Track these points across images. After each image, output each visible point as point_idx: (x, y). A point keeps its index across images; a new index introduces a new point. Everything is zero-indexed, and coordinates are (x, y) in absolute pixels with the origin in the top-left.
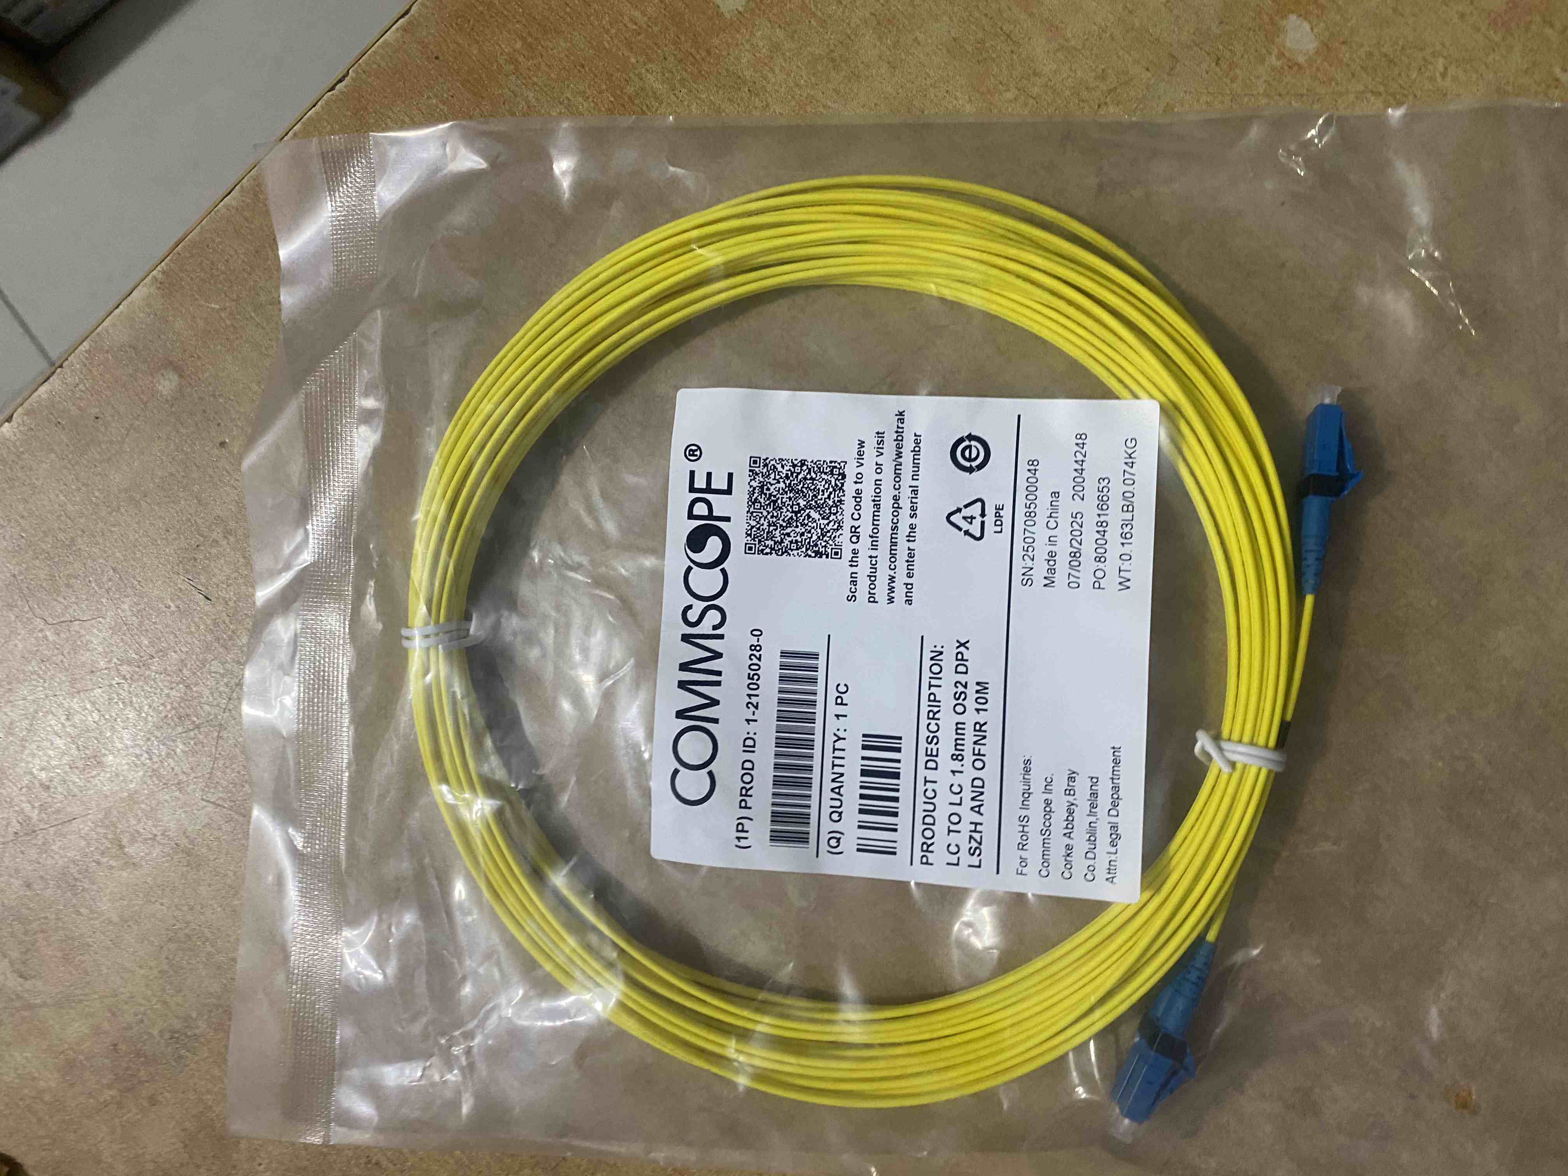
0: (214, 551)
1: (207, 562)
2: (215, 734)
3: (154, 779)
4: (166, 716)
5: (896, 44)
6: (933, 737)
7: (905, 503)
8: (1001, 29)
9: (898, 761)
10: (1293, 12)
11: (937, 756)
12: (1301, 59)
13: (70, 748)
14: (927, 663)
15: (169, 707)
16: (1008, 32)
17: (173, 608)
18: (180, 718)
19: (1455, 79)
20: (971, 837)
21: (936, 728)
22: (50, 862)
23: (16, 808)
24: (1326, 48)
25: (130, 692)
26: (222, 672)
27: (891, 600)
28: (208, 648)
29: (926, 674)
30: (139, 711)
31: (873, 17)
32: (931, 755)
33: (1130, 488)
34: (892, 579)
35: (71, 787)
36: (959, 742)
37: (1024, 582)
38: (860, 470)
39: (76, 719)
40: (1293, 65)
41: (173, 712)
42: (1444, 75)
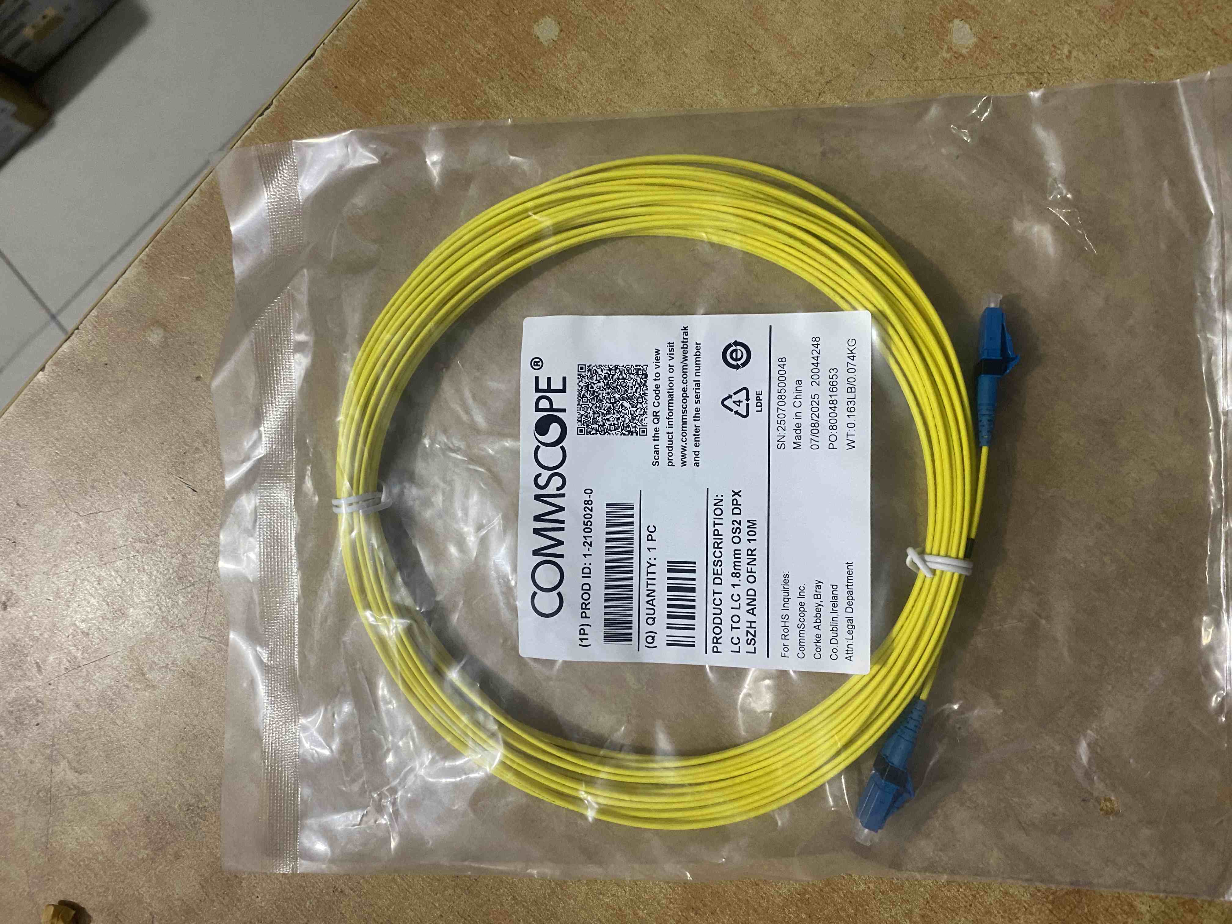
0: (197, 456)
1: (192, 464)
2: (206, 589)
3: (164, 623)
4: (170, 578)
5: (669, 58)
6: (718, 561)
7: (691, 393)
8: (745, 42)
9: (694, 579)
10: (957, 17)
11: (721, 574)
12: (964, 51)
13: (102, 604)
14: (712, 508)
15: (171, 571)
16: (750, 44)
17: (170, 499)
18: (180, 578)
19: (1077, 59)
20: (748, 631)
21: (719, 555)
22: (92, 688)
23: (66, 651)
24: (982, 44)
25: (142, 562)
26: (208, 543)
27: (684, 464)
28: (197, 526)
29: (711, 516)
30: (150, 575)
31: (651, 39)
32: (717, 574)
33: (852, 375)
34: (684, 449)
35: (105, 632)
36: (736, 564)
37: (779, 447)
38: (658, 370)
39: (105, 583)
40: (958, 56)
41: (175, 574)
42: (1069, 57)
